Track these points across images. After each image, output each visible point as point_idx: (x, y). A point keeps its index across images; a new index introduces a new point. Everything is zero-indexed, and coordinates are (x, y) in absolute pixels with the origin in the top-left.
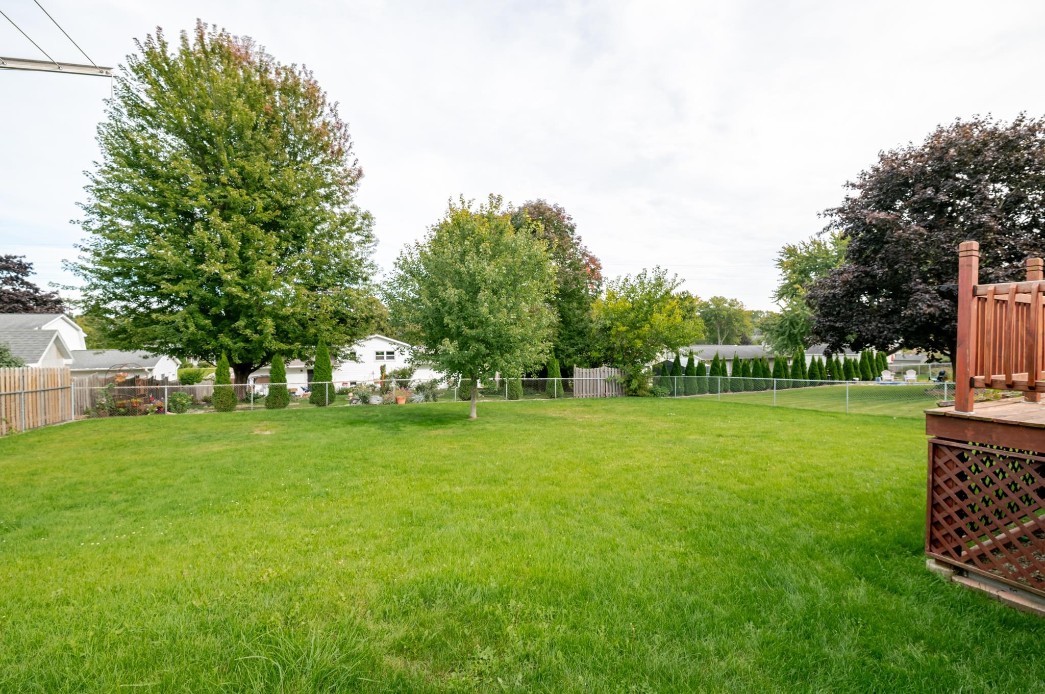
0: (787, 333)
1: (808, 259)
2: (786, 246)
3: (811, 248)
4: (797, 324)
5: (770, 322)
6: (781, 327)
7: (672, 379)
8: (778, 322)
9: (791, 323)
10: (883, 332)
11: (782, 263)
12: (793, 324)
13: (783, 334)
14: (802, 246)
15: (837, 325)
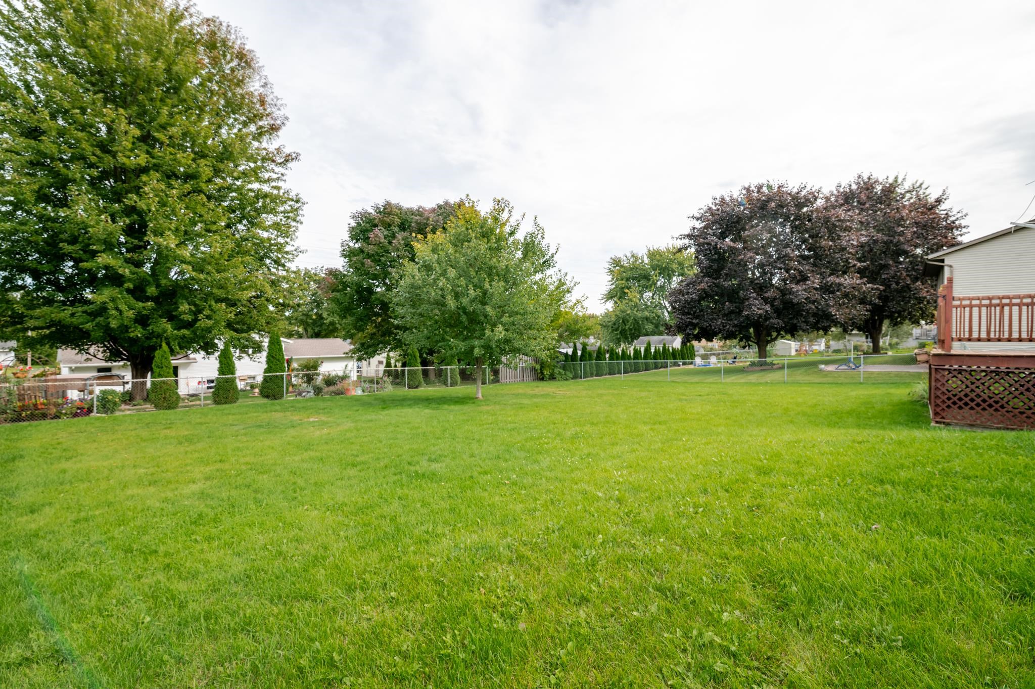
0: (620, 329)
1: (631, 269)
2: (613, 257)
3: (631, 260)
4: (628, 321)
5: (606, 320)
6: (614, 324)
7: (581, 364)
8: (613, 319)
9: (623, 322)
10: (726, 326)
11: (611, 271)
12: (625, 321)
13: (616, 330)
14: (625, 258)
15: (694, 321)
